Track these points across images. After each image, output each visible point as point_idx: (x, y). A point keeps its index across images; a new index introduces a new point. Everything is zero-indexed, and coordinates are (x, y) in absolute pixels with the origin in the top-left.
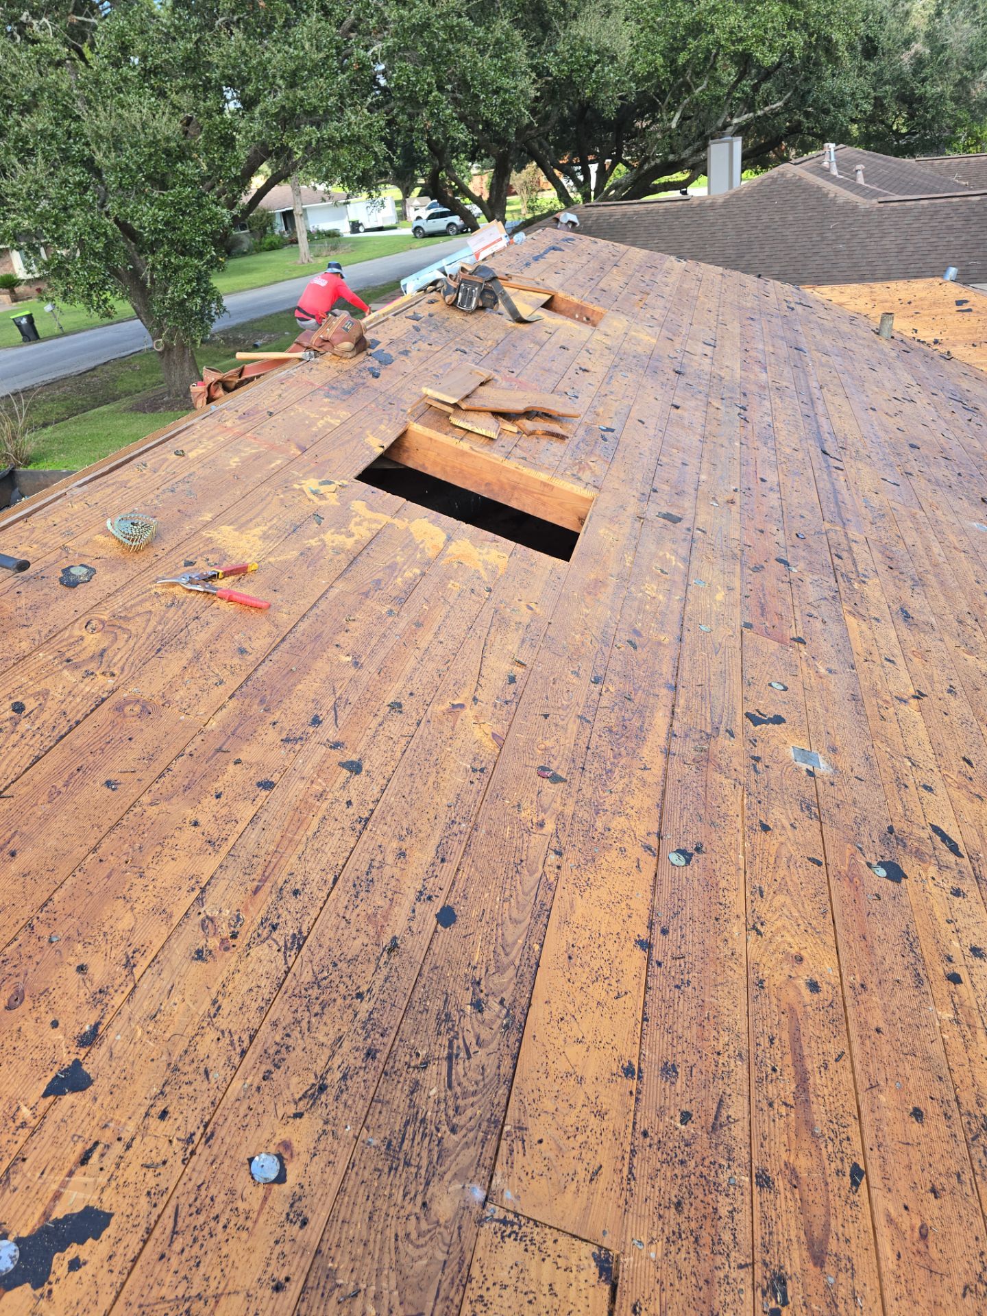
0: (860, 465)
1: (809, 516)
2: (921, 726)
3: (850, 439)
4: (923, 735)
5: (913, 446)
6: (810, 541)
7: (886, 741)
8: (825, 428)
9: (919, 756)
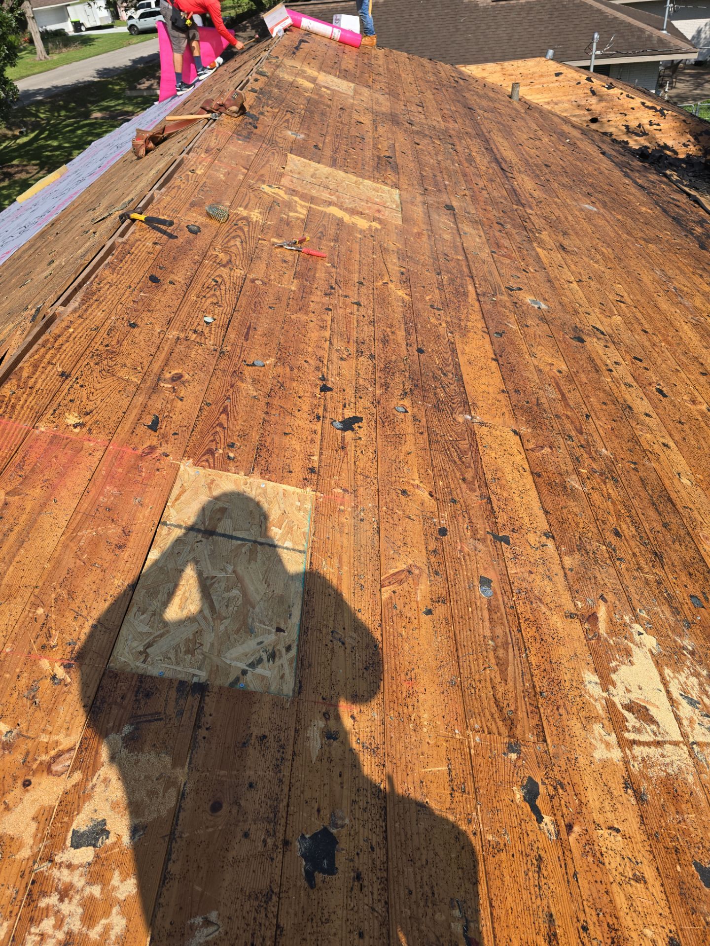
0: (523, 176)
1: (505, 202)
2: (580, 291)
3: (513, 162)
4: (582, 295)
5: (546, 165)
6: (509, 214)
7: (566, 296)
8: (498, 156)
9: (581, 302)
